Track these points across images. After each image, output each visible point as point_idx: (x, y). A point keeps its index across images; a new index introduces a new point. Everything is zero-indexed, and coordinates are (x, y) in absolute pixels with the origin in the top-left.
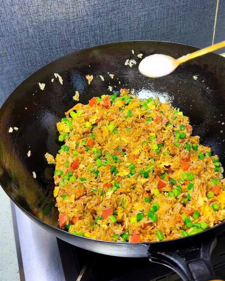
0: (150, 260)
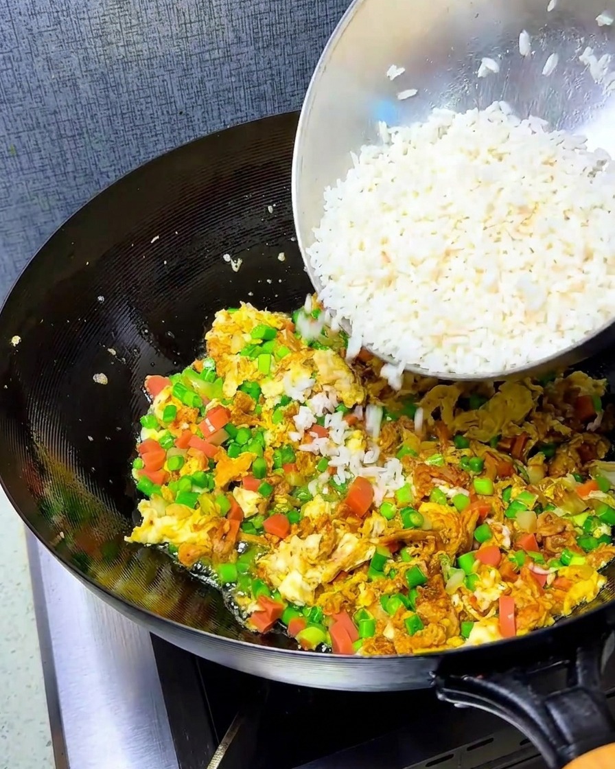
0: (440, 696)
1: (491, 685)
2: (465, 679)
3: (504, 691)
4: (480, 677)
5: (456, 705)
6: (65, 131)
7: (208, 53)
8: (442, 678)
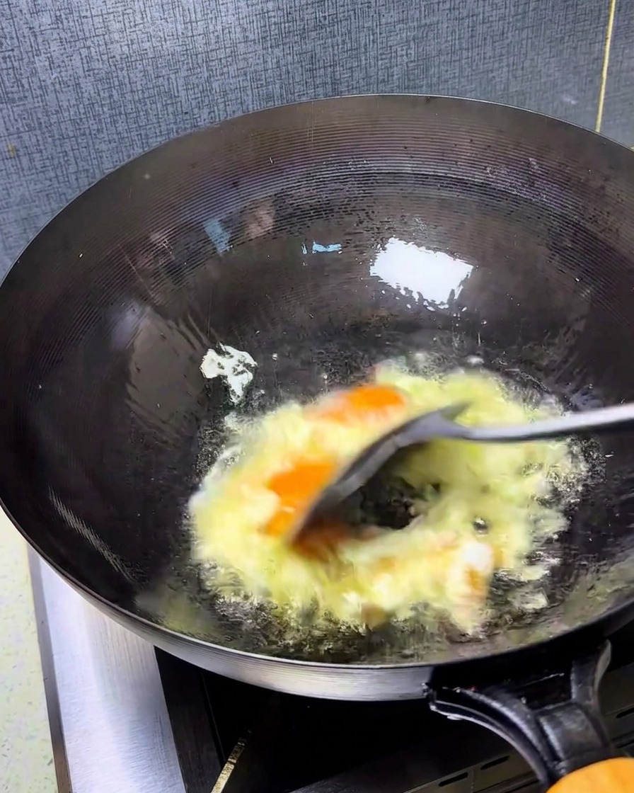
0: (433, 708)
1: (482, 698)
2: (458, 691)
3: (496, 705)
4: (473, 689)
5: (448, 717)
6: (67, 131)
7: (215, 52)
8: (434, 690)
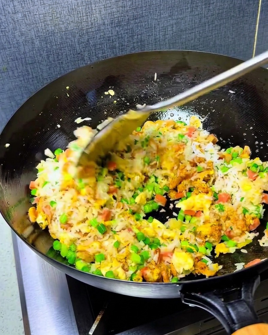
0: (183, 302)
1: (203, 297)
2: (193, 294)
3: (209, 300)
4: (199, 294)
5: (190, 305)
6: (29, 61)
7: (91, 29)
8: (183, 293)
